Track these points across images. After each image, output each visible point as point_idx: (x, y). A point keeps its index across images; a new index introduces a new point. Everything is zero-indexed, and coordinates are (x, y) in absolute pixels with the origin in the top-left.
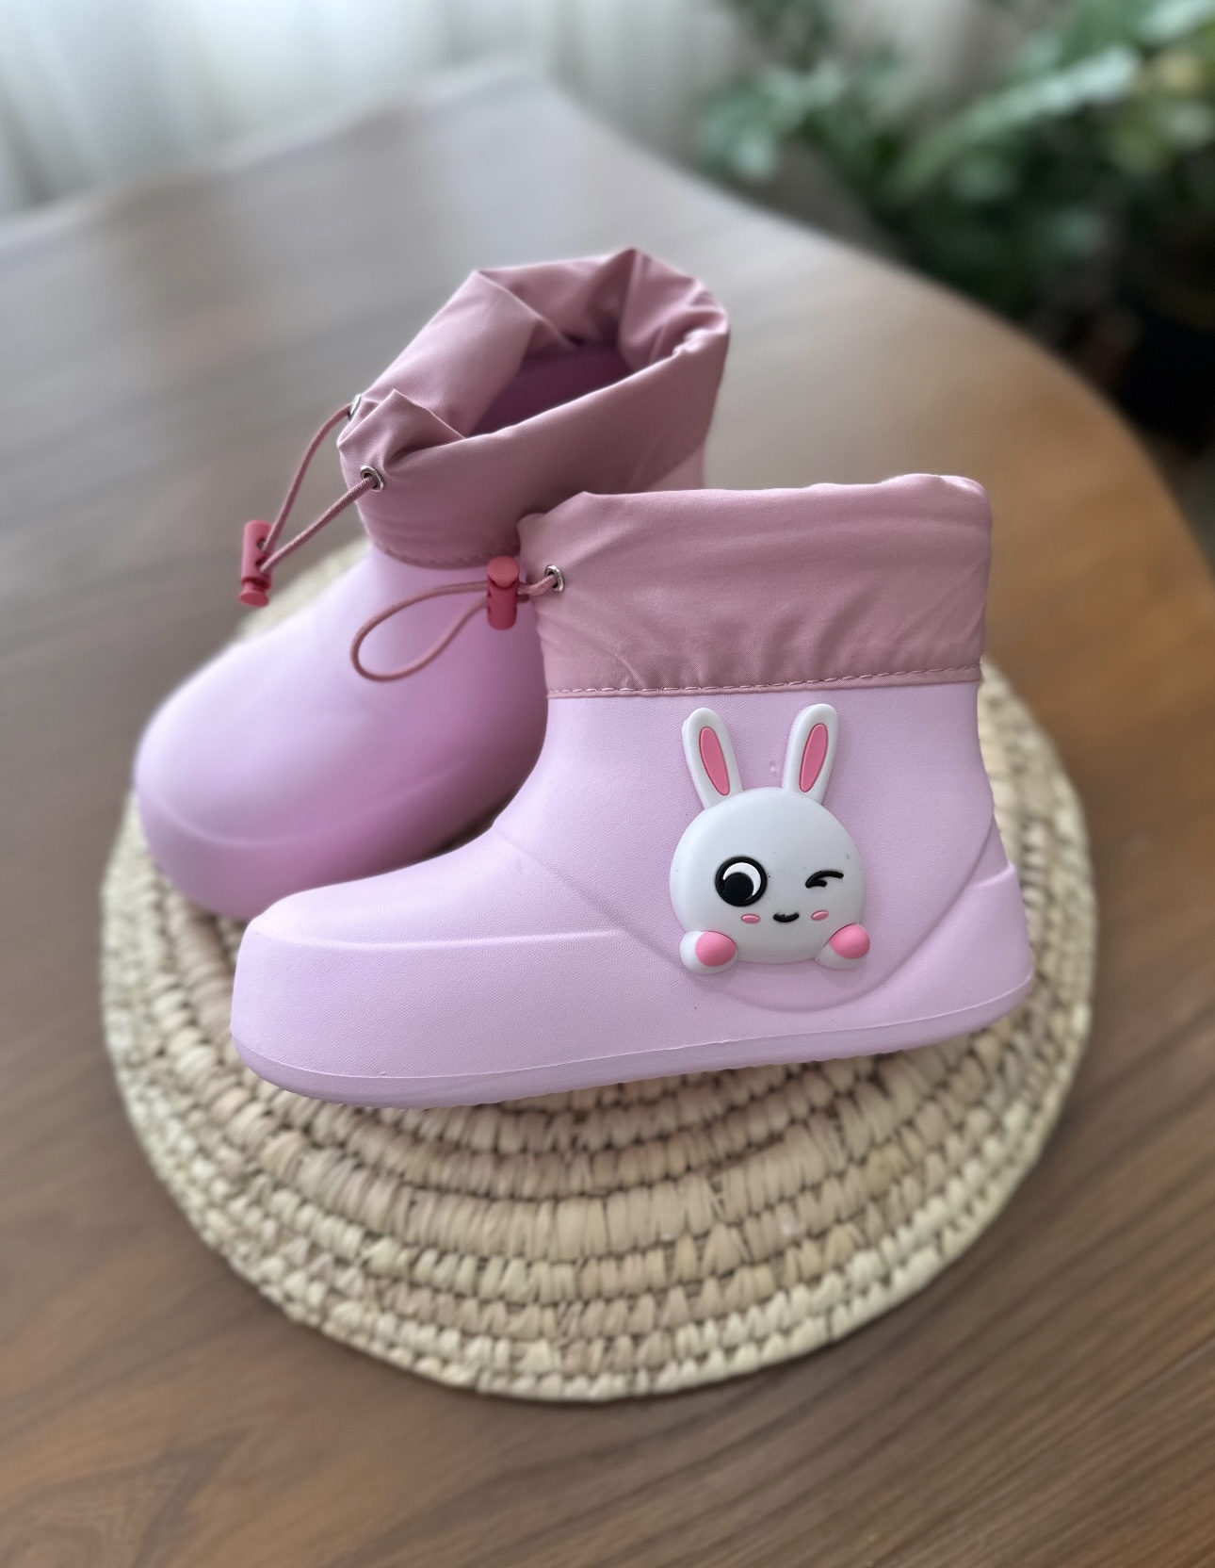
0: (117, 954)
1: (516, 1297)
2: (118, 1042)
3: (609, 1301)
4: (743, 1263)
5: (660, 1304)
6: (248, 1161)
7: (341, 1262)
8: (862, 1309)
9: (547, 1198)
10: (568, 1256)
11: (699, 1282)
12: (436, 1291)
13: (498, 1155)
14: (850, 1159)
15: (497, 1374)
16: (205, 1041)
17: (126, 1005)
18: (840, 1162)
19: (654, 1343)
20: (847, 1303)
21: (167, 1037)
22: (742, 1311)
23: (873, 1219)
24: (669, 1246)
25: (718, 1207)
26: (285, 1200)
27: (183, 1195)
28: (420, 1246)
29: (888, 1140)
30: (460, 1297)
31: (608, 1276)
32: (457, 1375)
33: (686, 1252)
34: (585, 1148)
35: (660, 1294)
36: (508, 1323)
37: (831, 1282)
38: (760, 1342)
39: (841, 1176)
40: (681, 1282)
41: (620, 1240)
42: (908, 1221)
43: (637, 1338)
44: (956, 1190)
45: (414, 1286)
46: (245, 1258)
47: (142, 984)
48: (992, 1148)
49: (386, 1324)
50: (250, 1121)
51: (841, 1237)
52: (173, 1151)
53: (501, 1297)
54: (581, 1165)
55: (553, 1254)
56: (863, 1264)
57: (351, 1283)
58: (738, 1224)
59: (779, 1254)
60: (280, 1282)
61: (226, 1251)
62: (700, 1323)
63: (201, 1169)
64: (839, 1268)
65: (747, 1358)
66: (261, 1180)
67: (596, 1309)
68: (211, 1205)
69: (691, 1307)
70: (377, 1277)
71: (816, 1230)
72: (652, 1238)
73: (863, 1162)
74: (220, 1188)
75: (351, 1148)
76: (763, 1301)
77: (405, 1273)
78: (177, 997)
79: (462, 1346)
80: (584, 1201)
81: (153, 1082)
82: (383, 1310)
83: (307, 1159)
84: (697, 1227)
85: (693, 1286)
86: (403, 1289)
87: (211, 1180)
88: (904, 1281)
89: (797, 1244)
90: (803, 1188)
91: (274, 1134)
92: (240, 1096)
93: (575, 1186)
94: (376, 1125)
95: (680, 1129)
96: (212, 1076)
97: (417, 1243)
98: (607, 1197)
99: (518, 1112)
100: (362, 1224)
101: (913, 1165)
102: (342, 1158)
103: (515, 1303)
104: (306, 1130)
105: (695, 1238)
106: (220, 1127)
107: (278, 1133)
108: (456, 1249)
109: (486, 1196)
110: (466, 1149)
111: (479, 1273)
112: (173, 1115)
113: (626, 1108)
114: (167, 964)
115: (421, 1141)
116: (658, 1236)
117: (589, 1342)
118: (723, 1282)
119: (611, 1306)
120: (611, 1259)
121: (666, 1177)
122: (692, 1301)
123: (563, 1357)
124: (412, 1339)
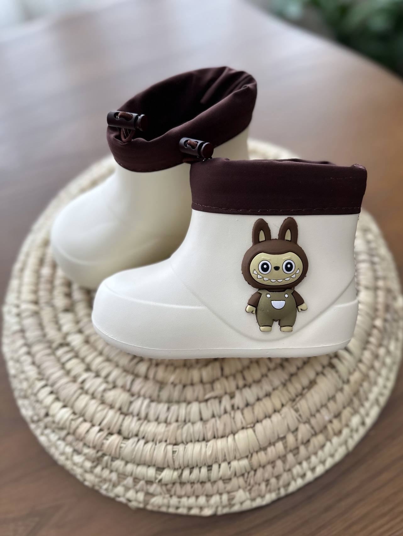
0: (15, 376)
1: (227, 477)
2: (27, 412)
3: (264, 467)
4: (313, 436)
5: (284, 461)
6: (98, 452)
7: (149, 482)
8: (357, 437)
9: (230, 434)
10: (243, 455)
11: (297, 448)
12: (193, 484)
13: (203, 420)
14: (343, 382)
15: (224, 507)
16: (65, 406)
17: (25, 397)
18: (340, 384)
19: (285, 477)
20: (351, 437)
21: (48, 408)
22: (316, 454)
23: (356, 402)
24: (284, 438)
25: (299, 418)
26: (118, 464)
27: (72, 469)
28: (181, 468)
29: (355, 370)
30: (203, 483)
31: (262, 457)
32: (207, 512)
33: (291, 438)
34: (238, 408)
35: (283, 458)
36: (225, 488)
37: (346, 431)
38: (323, 462)
40: (291, 451)
41: (263, 443)
42: (367, 399)
43: (278, 477)
44: (381, 381)
45: (182, 484)
46: (107, 490)
47: (31, 387)
48: (388, 360)
49: (174, 501)
50: (94, 435)
51: (346, 413)
52: (63, 454)
53: (221, 478)
54: (238, 415)
55: (238, 456)
56: (355, 421)
57: (155, 490)
58: (308, 422)
59: (325, 427)
60: (124, 496)
61: (97, 488)
62: (300, 463)
63: (78, 459)
64: (347, 425)
65: (320, 470)
66: (106, 458)
67: (260, 472)
68: (86, 471)
69: (296, 459)
70: (166, 485)
71: (337, 413)
72: (276, 437)
73: (348, 381)
74: (88, 465)
75: (141, 435)
76: (322, 447)
77: (178, 480)
78: (48, 389)
79: (208, 501)
80: (245, 430)
81: (46, 427)
82: (171, 496)
83: (124, 445)
84: (293, 428)
85: (296, 451)
86: (178, 486)
87: (83, 462)
88: (369, 421)
89: (331, 422)
90: (329, 399)
91: (106, 438)
92: (87, 425)
93: (239, 425)
94: (149, 421)
95: (274, 389)
96: (72, 420)
97: (180, 468)
98: (254, 426)
99: (207, 401)
100: (154, 465)
101: (365, 377)
102: (138, 440)
103: (227, 479)
104: (119, 432)
105: (293, 432)
106: (82, 440)
107: (108, 437)
108: (197, 466)
109: (204, 440)
110: (189, 421)
111: (209, 472)
112: (59, 439)
113: (250, 386)
114: (40, 377)
115: (170, 423)
116: (278, 436)
117: (259, 485)
118: (306, 445)
119: (265, 469)
120: (261, 451)
121: (275, 411)
122: (296, 456)
123: (250, 493)
124: (186, 504)
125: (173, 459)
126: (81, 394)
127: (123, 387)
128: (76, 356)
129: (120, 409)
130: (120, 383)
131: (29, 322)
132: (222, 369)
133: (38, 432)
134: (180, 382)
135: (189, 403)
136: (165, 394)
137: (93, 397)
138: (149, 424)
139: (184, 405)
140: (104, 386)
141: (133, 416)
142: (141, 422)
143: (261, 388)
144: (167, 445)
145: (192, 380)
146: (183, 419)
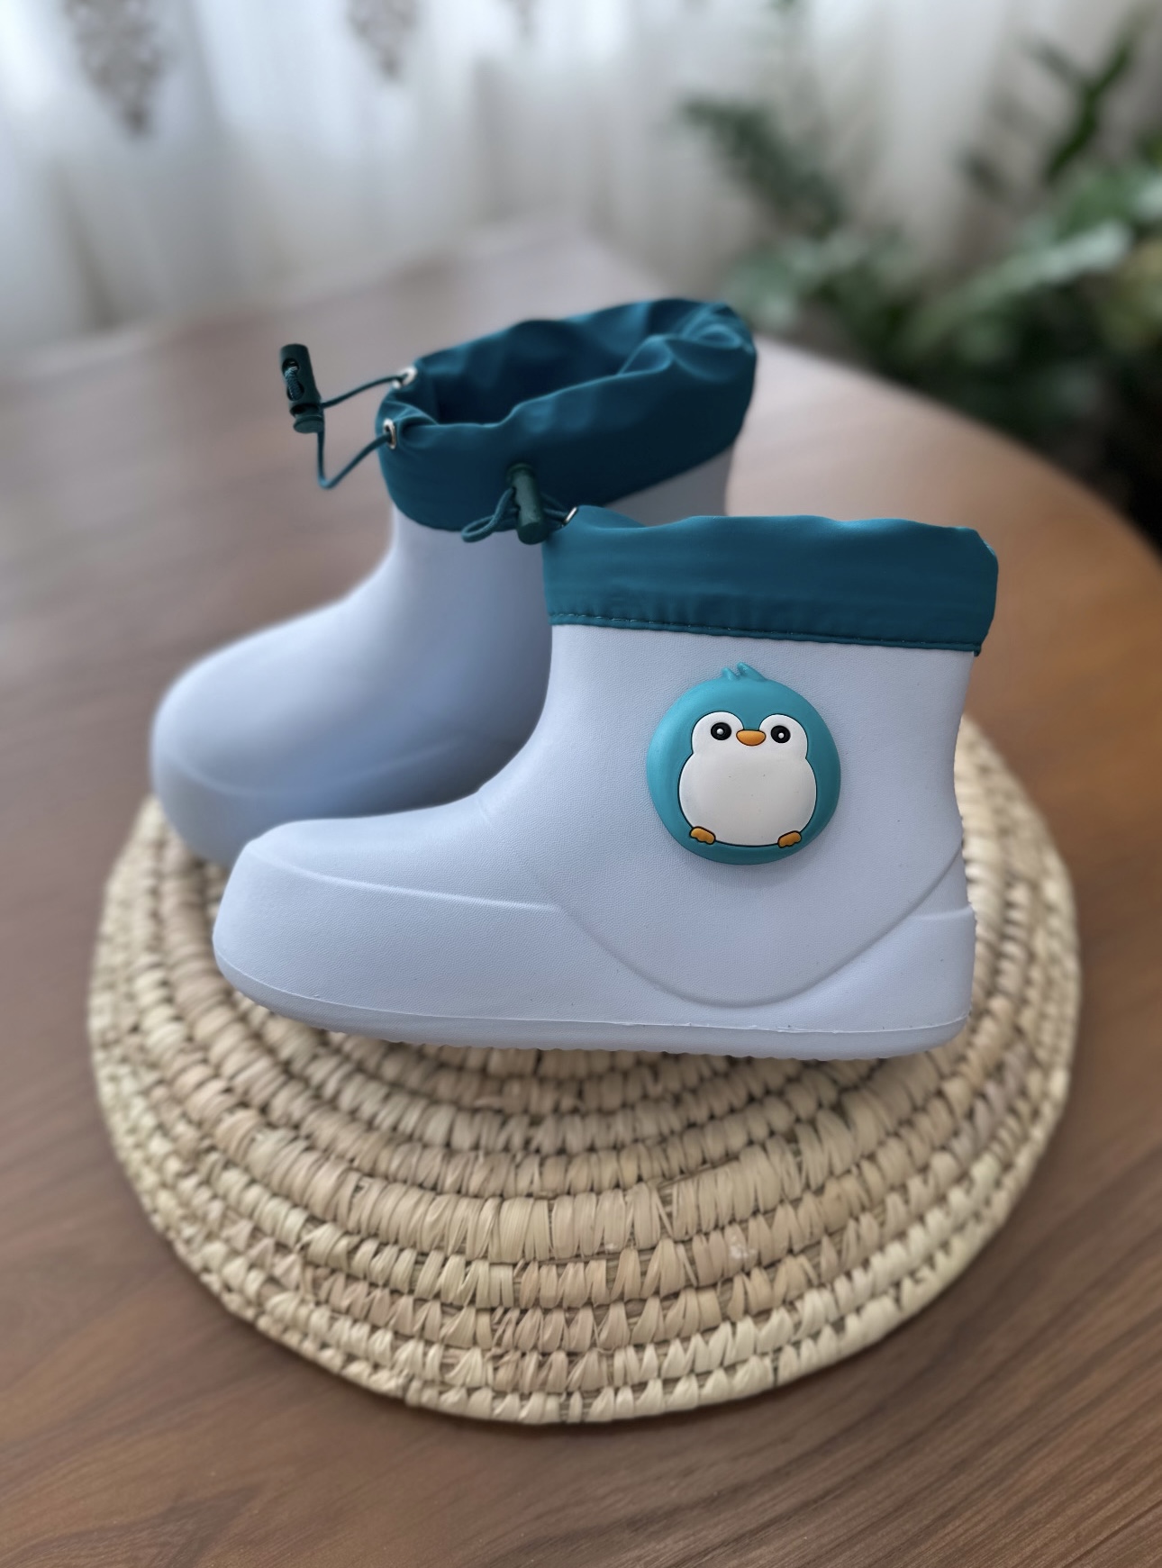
1: (451, 1298)
2: (98, 1023)
3: (546, 1311)
4: (688, 1285)
5: (598, 1321)
6: (203, 1138)
7: (281, 1247)
8: (812, 1355)
9: (493, 1196)
10: (506, 1258)
11: (641, 1300)
12: (373, 1285)
13: (449, 1148)
14: (807, 1186)
15: (427, 1384)
16: (178, 1018)
17: (111, 987)
18: (796, 1190)
19: (590, 1360)
22: (685, 1338)
23: (827, 1254)
24: (614, 1256)
25: (666, 1221)
26: (232, 1179)
27: (138, 1176)
28: (361, 1235)
29: (848, 1172)
30: (396, 1293)
31: (546, 1281)
32: (386, 1382)
33: (630, 1262)
34: (538, 1151)
35: (599, 1309)
36: (441, 1326)
37: (779, 1317)
39: (796, 1203)
40: (621, 1298)
41: (563, 1245)
43: (573, 1356)
44: (919, 1238)
45: (351, 1278)
46: (188, 1241)
47: (128, 964)
49: (319, 1318)
50: (209, 1097)
51: (793, 1269)
52: (133, 1129)
53: (437, 1296)
54: (531, 1164)
55: (493, 1254)
56: (814, 1303)
57: (288, 1270)
58: (686, 1242)
59: (728, 1281)
60: (219, 1271)
61: (172, 1235)
62: (640, 1347)
63: (158, 1146)
64: (790, 1304)
66: (213, 1157)
67: (532, 1318)
68: (163, 1184)
69: (631, 1327)
70: (316, 1264)
71: (767, 1259)
72: (596, 1247)
73: (820, 1191)
74: (174, 1166)
75: (304, 1131)
76: (708, 1330)
77: (344, 1263)
78: (157, 975)
79: (394, 1348)
80: (531, 1201)
81: (124, 1060)
82: (318, 1304)
83: (260, 1137)
84: (643, 1241)
85: (634, 1304)
86: (339, 1280)
87: (166, 1156)
89: (746, 1271)
90: (755, 1213)
91: (231, 1110)
92: (203, 1072)
93: (523, 1186)
94: (333, 1111)
95: (635, 1141)
96: (179, 1052)
97: (358, 1231)
98: (554, 1198)
99: (475, 1111)
100: (306, 1207)
101: (873, 1203)
102: (295, 1138)
103: (451, 1305)
104: (263, 1109)
105: (641, 1252)
106: (180, 1102)
107: (235, 1110)
108: (396, 1241)
109: (434, 1188)
110: (418, 1140)
111: (418, 1267)
112: (138, 1092)
113: (584, 1116)
114: (153, 944)
115: (375, 1130)
116: (602, 1244)
117: (524, 1355)
118: (666, 1303)
119: (548, 1317)
120: (553, 1264)
121: (617, 1186)
122: (633, 1320)
123: (496, 1369)
124: (344, 1338)
125: (350, 1207)
129: (286, 1063)
133: (103, 1073)
135: (434, 1103)
136: (392, 1068)
137: (242, 1019)
138: (331, 1114)
139: (420, 1104)
141: (306, 1087)
142: (316, 1104)
143: (609, 1127)
144: (349, 1170)
146: (408, 1130)
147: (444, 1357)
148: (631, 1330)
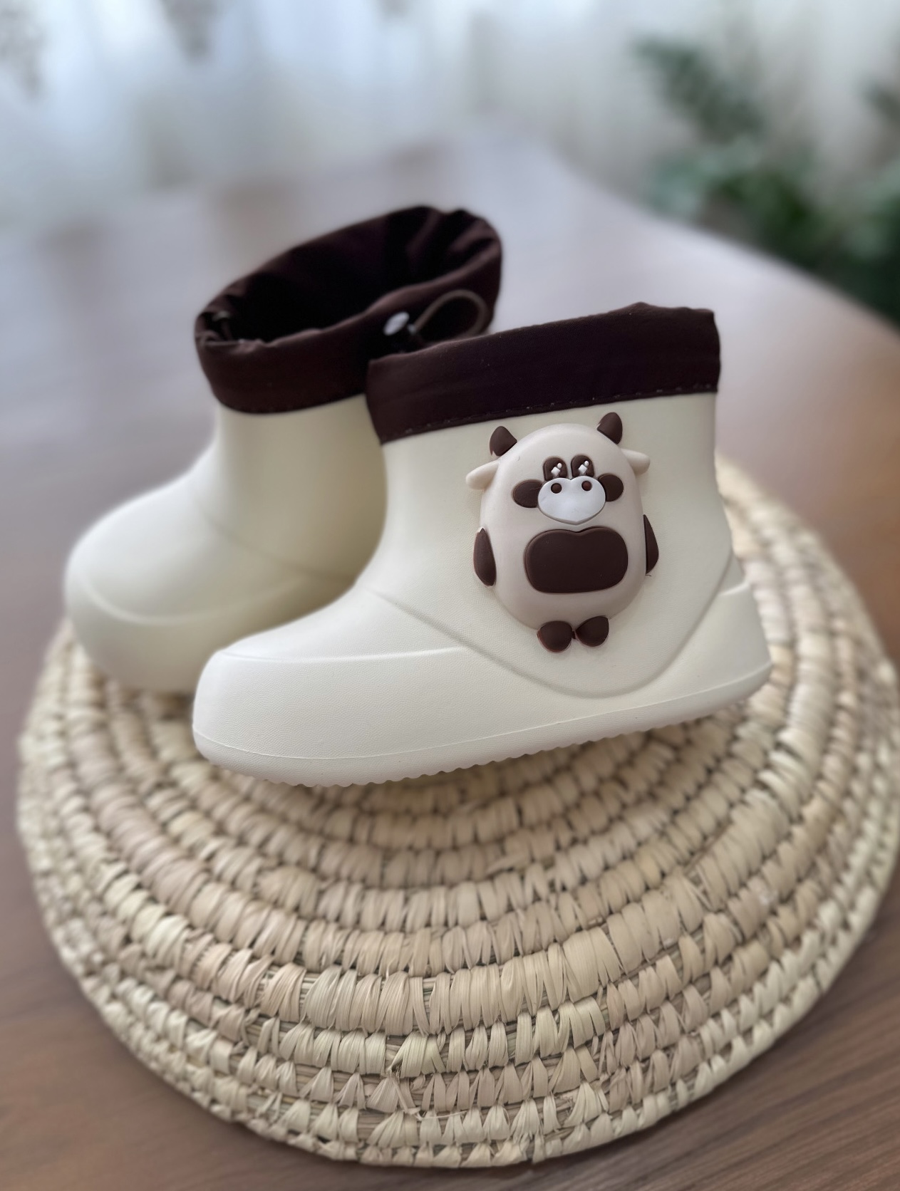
0: (47, 874)
1: (550, 1050)
3: (634, 1022)
4: (738, 944)
5: (680, 1009)
7: (372, 1077)
8: (837, 957)
9: (551, 943)
10: (586, 992)
11: (706, 975)
12: (473, 1072)
14: (791, 820)
15: (548, 1136)
17: (74, 914)
18: (784, 824)
19: (685, 1045)
20: (824, 956)
21: (129, 922)
22: (748, 991)
23: (825, 869)
24: (675, 946)
25: (703, 899)
26: (299, 1035)
28: (443, 1032)
29: (811, 795)
30: (497, 1069)
31: (627, 995)
32: (511, 1153)
33: (689, 948)
34: (564, 889)
35: (678, 999)
36: (549, 1081)
37: (809, 939)
39: (788, 836)
40: (691, 982)
41: (630, 958)
42: (846, 867)
43: (668, 1049)
44: (870, 828)
45: (449, 1074)
46: (267, 1116)
47: (89, 884)
48: (880, 785)
49: (429, 1126)
50: (238, 971)
51: (806, 892)
52: (162, 1036)
53: (537, 1054)
54: (566, 901)
55: (574, 993)
56: (828, 914)
57: (385, 1095)
58: (724, 909)
59: (764, 925)
60: (309, 1129)
62: (716, 1016)
63: (200, 1039)
64: (810, 925)
65: (763, 1035)
66: (267, 1025)
67: (626, 1032)
68: (217, 1073)
70: (411, 1080)
71: (785, 894)
72: (658, 947)
73: (800, 819)
74: (223, 1052)
75: (347, 963)
76: (763, 974)
77: (438, 1064)
78: (131, 879)
79: (509, 1120)
80: (585, 933)
81: (123, 975)
82: (423, 1113)
83: (308, 986)
84: (692, 925)
85: (701, 980)
86: (438, 1083)
87: (212, 1045)
88: (858, 920)
89: (774, 913)
90: (764, 858)
91: (267, 974)
92: (222, 950)
93: (570, 922)
94: (363, 931)
95: (639, 844)
96: (187, 941)
97: (443, 1030)
98: (604, 922)
99: (491, 878)
100: (382, 1031)
101: (836, 814)
102: (342, 975)
103: (551, 1056)
104: (298, 960)
105: (693, 934)
106: (209, 989)
107: (271, 972)
108: (481, 1023)
109: (493, 961)
110: (456, 924)
111: (511, 1036)
112: (155, 998)
113: (585, 842)
114: (112, 856)
115: (412, 932)
116: (661, 943)
117: (628, 1069)
118: (726, 968)
119: (638, 1026)
120: (626, 979)
121: (647, 889)
122: (706, 995)
123: (607, 1094)
124: (459, 1133)
125: (426, 1008)
126: (206, 882)
127: (300, 864)
128: (193, 806)
129: (297, 909)
130: (293, 854)
131: (85, 744)
132: (520, 812)
133: (100, 997)
134: (429, 845)
135: (452, 885)
136: (396, 872)
137: (233, 886)
138: (363, 936)
139: (440, 892)
140: (256, 863)
141: (327, 923)
142: (346, 932)
143: (612, 842)
144: (409, 977)
145: (454, 839)
146: (442, 920)
147: (557, 1106)
148: (708, 1004)
